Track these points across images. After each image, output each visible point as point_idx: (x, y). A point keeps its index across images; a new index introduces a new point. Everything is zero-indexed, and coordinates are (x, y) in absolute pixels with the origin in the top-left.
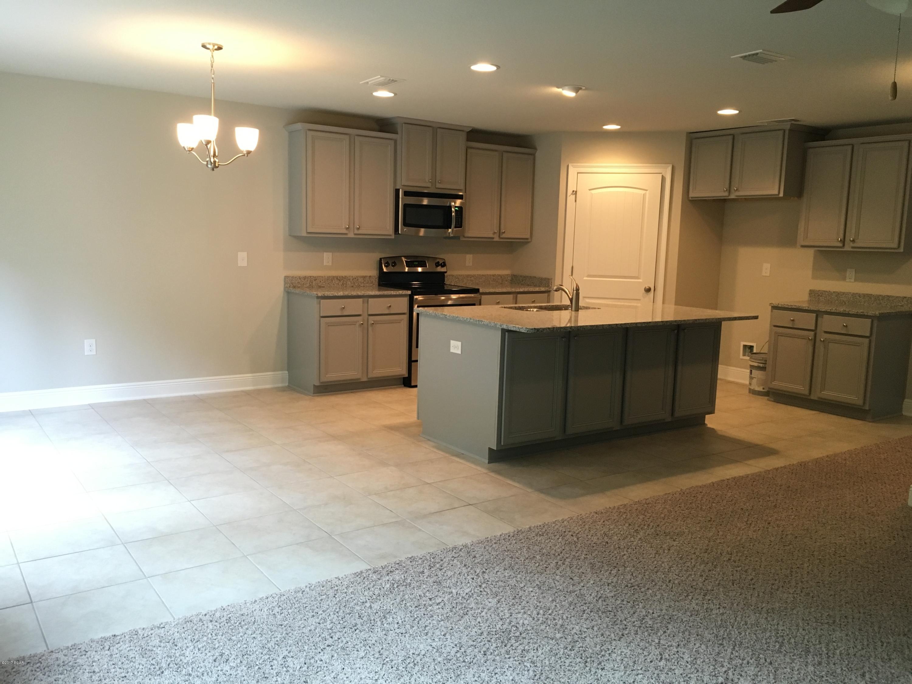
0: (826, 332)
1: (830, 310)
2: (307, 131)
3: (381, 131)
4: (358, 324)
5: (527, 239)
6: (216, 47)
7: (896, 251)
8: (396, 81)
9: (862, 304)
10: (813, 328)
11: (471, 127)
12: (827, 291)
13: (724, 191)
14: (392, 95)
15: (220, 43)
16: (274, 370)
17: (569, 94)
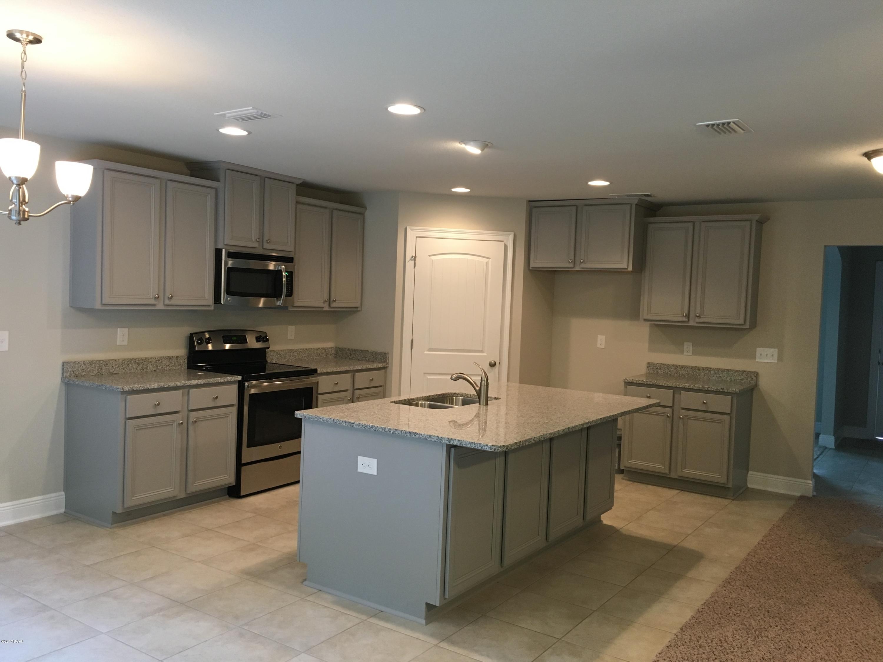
0: (684, 409)
1: (689, 386)
2: (105, 170)
3: (192, 175)
4: (175, 424)
5: (357, 308)
6: (31, 38)
7: (742, 327)
8: (269, 116)
9: (702, 377)
10: (671, 405)
11: (299, 179)
12: (665, 365)
13: (569, 262)
14: (245, 133)
15: (39, 33)
16: (45, 492)
17: (474, 150)
